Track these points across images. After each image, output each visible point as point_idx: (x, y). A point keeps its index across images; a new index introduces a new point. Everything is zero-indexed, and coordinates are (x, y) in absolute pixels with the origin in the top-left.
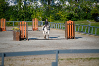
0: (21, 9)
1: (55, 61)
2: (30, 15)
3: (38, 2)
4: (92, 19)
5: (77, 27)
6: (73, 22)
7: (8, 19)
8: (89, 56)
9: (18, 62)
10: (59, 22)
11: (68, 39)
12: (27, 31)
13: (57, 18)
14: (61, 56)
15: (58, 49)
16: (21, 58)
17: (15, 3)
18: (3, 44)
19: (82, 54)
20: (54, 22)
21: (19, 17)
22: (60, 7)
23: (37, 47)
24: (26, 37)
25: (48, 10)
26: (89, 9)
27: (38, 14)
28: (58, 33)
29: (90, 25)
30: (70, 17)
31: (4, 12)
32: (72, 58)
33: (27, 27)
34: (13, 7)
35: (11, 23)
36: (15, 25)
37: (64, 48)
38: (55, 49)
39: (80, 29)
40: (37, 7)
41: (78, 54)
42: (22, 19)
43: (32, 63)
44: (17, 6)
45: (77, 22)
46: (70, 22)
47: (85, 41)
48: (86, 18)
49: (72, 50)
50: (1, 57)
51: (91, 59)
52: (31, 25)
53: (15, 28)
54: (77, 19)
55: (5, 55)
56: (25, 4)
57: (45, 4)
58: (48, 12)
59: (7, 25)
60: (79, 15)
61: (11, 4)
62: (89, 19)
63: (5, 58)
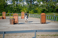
0: (14, 6)
1: (34, 36)
2: (20, 10)
3: (24, 2)
4: (56, 12)
5: (47, 17)
6: (45, 14)
7: (7, 12)
8: (54, 33)
9: (13, 37)
10: (36, 14)
11: (42, 23)
12: (18, 19)
13: (36, 12)
14: (38, 34)
15: (36, 29)
16: (14, 34)
17: (11, 3)
18: (4, 26)
19: (50, 33)
20: (33, 14)
21: (13, 11)
22: (37, 5)
23: (23, 28)
24: (17, 22)
25: (30, 7)
26: (54, 7)
27: (24, 9)
28: (36, 20)
29: (55, 16)
30: (43, 11)
31: (5, 8)
32: (44, 35)
33: (18, 17)
34: (10, 5)
35: (9, 14)
36: (11, 15)
37: (40, 29)
38: (34, 29)
39: (49, 18)
40: (24, 5)
41: (48, 32)
42: (15, 12)
43: (21, 37)
44: (12, 5)
45: (48, 14)
46: (43, 14)
47: (52, 25)
48: (52, 12)
49: (44, 30)
50: (3, 34)
51: (55, 35)
52: (21, 15)
53: (11, 17)
54: (48, 12)
55: (5, 33)
56: (17, 3)
57: (29, 4)
58: (30, 8)
59: (7, 15)
60: (49, 10)
61: (9, 4)
62: (54, 12)
63: (5, 34)
